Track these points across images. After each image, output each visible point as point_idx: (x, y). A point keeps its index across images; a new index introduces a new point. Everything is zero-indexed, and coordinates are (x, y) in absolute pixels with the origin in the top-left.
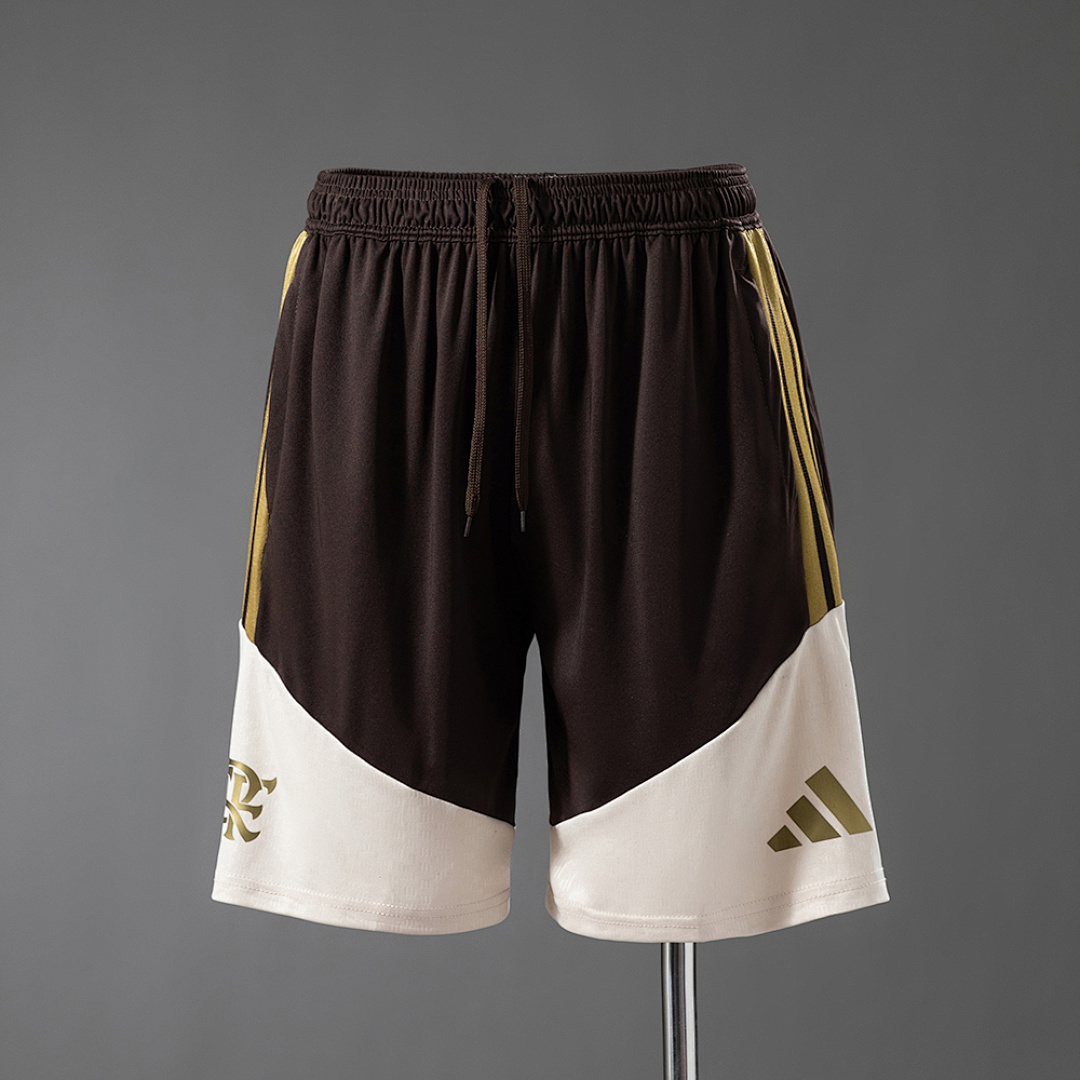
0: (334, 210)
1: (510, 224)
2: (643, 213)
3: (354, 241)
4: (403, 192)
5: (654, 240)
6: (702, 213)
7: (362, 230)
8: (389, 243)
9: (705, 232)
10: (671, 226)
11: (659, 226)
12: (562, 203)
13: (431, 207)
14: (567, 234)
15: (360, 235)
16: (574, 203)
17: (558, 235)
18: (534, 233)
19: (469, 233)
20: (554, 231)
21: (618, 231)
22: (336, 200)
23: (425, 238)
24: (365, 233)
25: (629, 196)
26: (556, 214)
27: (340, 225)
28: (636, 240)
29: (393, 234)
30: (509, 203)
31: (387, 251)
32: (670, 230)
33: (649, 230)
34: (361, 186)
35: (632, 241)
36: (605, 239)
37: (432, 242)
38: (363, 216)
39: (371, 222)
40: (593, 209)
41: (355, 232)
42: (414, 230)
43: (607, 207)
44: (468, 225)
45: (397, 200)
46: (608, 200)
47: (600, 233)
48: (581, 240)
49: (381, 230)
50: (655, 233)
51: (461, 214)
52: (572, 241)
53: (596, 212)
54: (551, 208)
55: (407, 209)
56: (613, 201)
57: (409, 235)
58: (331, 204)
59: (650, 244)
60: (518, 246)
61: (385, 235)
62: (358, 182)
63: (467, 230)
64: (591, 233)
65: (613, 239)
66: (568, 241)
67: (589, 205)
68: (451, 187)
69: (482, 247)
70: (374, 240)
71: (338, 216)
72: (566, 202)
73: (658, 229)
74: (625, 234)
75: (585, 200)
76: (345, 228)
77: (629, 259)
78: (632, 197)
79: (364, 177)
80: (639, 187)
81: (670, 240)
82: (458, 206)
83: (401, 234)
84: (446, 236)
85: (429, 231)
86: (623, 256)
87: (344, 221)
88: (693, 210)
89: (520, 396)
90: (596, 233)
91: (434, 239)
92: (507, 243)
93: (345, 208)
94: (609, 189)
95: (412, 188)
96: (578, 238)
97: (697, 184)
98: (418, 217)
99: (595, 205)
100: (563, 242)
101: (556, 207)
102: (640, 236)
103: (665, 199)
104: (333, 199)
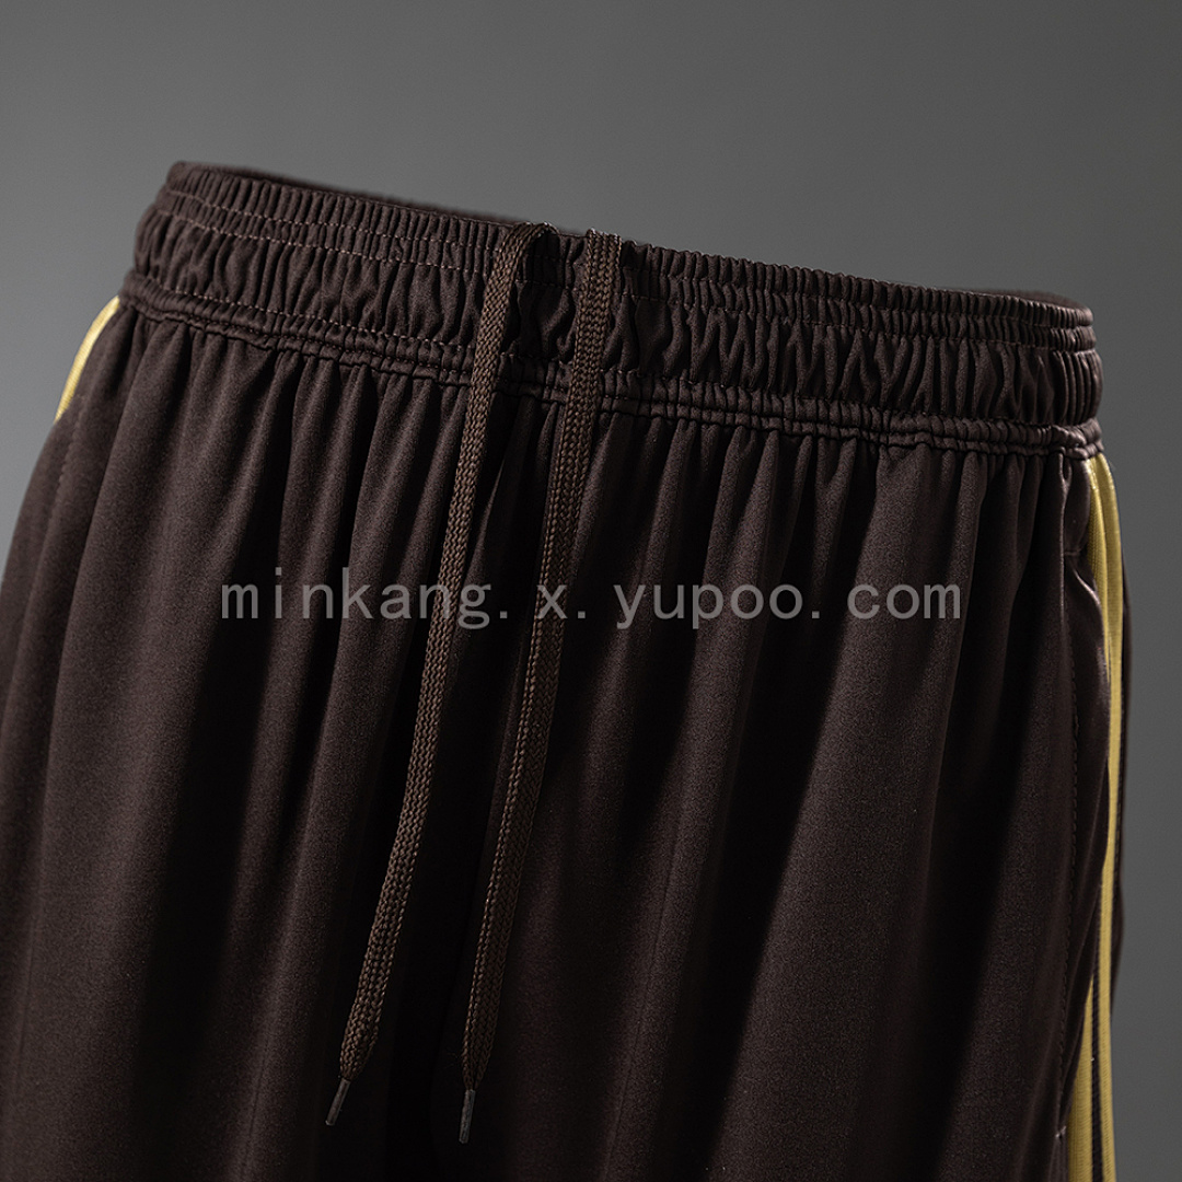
0: (176, 258)
1: (555, 350)
2: (886, 386)
3: (203, 341)
4: (331, 231)
5: (903, 457)
6: (1017, 407)
7: (225, 316)
8: (275, 353)
9: (1018, 455)
10: (948, 425)
11: (920, 421)
12: (692, 321)
13: (383, 277)
14: (689, 403)
15: (217, 328)
16: (723, 327)
17: (666, 402)
18: (608, 386)
19: (455, 360)
20: (659, 388)
21: (816, 420)
22: (186, 233)
23: (354, 358)
24: (228, 325)
25: (858, 335)
26: (673, 347)
27: (182, 297)
28: (858, 448)
29: (289, 335)
30: (564, 297)
31: (267, 372)
32: (943, 435)
33: (895, 432)
34: (243, 208)
35: (847, 451)
36: (781, 432)
37: (369, 368)
38: (233, 280)
39: (246, 300)
40: (766, 352)
41: (207, 321)
42: (337, 331)
43: (799, 352)
44: (458, 338)
45: (314, 251)
46: (807, 336)
47: (770, 415)
48: (722, 425)
49: (264, 320)
50: (907, 440)
51: (448, 306)
52: (700, 422)
53: (772, 362)
54: (662, 326)
55: (329, 277)
56: (815, 342)
57: (323, 343)
58: (174, 242)
59: (892, 466)
60: (565, 413)
61: (270, 335)
62: (241, 193)
63: (454, 351)
64: (750, 413)
65: (803, 436)
66: (688, 420)
67: (758, 337)
68: (439, 234)
69: (478, 401)
70: (245, 343)
71: (182, 276)
72: (702, 319)
73: (915, 431)
74: (834, 430)
75: (751, 326)
76: (189, 307)
77: (832, 494)
78: (865, 337)
79: (256, 184)
80: (885, 314)
81: (941, 460)
82: (443, 284)
83: (305, 338)
84: (403, 359)
85: (368, 341)
86: (819, 482)
87: (193, 290)
88: (1003, 395)
89: (511, 798)
90: (761, 414)
91: (375, 362)
92: (539, 400)
93: (200, 255)
94: (813, 310)
95: (351, 224)
96: (715, 416)
97: (1017, 335)
98: (350, 299)
99: (772, 343)
100: (675, 419)
101: (676, 328)
102: (869, 442)
103: (943, 355)
104: (180, 231)
